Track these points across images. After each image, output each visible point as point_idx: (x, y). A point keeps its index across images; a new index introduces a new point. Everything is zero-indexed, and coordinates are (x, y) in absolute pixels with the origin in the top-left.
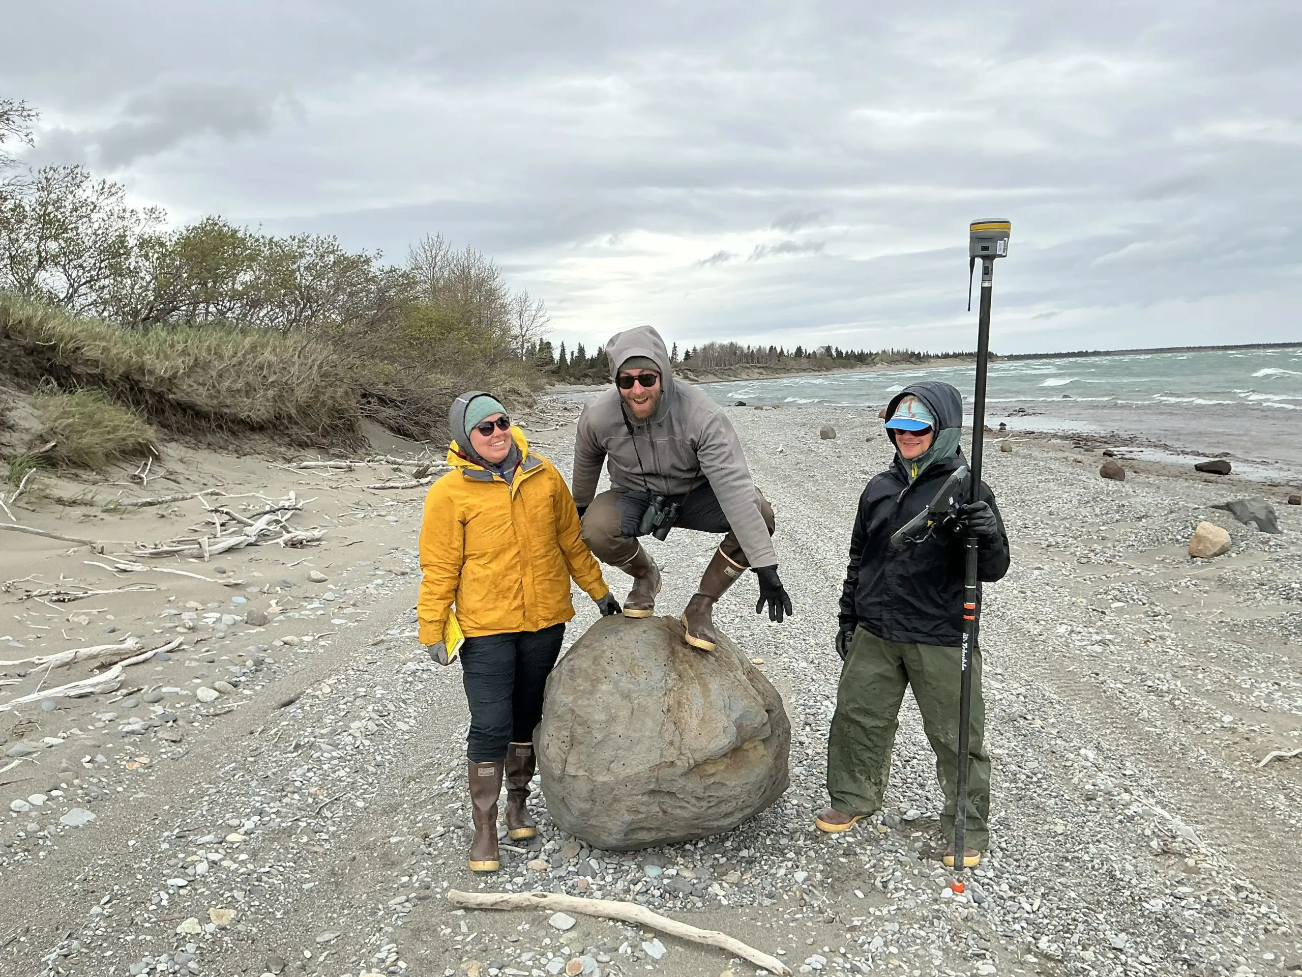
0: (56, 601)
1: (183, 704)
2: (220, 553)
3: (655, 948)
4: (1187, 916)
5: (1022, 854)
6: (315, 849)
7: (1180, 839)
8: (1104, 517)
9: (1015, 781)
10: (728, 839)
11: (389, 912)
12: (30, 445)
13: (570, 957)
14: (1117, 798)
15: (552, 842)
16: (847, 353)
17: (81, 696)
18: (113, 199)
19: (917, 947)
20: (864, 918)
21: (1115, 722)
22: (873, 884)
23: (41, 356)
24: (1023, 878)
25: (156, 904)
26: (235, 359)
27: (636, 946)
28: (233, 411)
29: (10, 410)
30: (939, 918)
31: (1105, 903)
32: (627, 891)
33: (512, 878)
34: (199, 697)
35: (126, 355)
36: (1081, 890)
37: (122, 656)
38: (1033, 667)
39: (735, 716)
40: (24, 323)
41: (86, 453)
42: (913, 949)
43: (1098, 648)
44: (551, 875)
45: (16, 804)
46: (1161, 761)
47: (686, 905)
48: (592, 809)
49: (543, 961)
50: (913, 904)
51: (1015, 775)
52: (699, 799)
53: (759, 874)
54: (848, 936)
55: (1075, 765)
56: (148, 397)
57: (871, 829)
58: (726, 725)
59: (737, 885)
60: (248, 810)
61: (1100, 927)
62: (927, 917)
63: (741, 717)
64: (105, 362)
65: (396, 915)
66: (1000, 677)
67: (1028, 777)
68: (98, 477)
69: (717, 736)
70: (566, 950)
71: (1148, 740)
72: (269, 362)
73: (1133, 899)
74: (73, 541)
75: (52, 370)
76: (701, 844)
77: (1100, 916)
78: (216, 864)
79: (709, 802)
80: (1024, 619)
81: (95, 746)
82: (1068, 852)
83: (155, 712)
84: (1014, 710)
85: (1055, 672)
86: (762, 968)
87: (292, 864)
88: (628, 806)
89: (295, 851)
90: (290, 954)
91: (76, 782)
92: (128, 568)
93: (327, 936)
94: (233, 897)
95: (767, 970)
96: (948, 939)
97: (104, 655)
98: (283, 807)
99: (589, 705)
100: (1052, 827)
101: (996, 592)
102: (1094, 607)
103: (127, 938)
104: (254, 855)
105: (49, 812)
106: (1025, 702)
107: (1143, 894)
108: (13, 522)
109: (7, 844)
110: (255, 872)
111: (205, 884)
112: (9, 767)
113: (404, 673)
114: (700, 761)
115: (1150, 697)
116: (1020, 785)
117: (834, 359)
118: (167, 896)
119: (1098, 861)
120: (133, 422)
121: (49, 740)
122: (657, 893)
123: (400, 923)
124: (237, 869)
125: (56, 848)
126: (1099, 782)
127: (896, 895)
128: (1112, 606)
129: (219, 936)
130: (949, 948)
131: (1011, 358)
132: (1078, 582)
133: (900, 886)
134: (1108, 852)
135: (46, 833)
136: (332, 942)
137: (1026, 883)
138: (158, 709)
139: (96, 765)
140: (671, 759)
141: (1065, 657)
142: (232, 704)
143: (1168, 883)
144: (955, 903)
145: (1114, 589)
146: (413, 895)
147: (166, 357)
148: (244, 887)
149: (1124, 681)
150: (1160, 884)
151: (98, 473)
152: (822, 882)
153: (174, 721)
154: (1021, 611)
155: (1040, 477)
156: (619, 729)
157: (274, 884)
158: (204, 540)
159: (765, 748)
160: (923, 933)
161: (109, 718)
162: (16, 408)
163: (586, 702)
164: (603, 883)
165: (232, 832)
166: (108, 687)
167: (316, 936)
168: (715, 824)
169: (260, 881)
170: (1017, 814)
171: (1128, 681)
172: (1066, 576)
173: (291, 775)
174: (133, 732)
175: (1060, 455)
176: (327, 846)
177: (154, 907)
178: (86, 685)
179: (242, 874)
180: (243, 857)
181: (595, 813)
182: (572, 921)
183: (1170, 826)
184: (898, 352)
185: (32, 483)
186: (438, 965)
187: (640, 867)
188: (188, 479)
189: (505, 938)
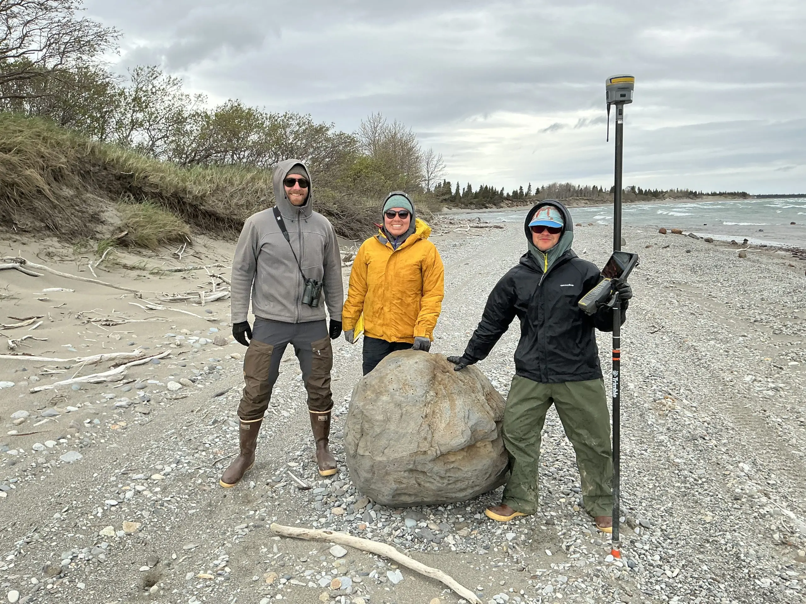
0: (104, 325)
1: (157, 391)
2: (212, 301)
3: (395, 576)
4: (788, 594)
5: (676, 535)
6: (205, 488)
7: (797, 535)
8: (799, 303)
9: (685, 482)
10: (469, 505)
11: (234, 533)
12: (113, 233)
13: (336, 576)
14: (756, 500)
15: (352, 497)
16: (646, 191)
17: (98, 383)
18: (175, 87)
19: (577, 595)
20: (545, 570)
21: (771, 445)
22: (561, 547)
23: (125, 180)
24: (671, 552)
25: (94, 515)
26: (241, 186)
27: (383, 573)
28: (238, 218)
29: (103, 212)
30: (598, 576)
31: (729, 577)
32: (390, 535)
33: (319, 518)
34: (169, 387)
35: (175, 182)
36: (713, 564)
37: (130, 359)
38: (721, 403)
39: (471, 424)
40: (115, 161)
41: (147, 239)
42: (573, 596)
43: (771, 393)
44: (344, 519)
45: (36, 446)
46: (799, 476)
47: (427, 548)
48: (372, 478)
49: (318, 577)
50: (583, 564)
51: (686, 478)
52: (442, 478)
53: (483, 532)
54: (530, 582)
55: (732, 474)
56: (188, 208)
57: (569, 508)
58: (464, 429)
59: (465, 538)
60: (171, 460)
61: (719, 595)
62: (590, 574)
63: (476, 424)
64: (162, 185)
65: (236, 536)
66: (694, 409)
67: (695, 480)
68: (153, 254)
69: (457, 436)
70: (335, 572)
71: (792, 460)
72: (261, 188)
73: (749, 576)
74: (126, 290)
75: (130, 189)
76: (450, 507)
77: (722, 586)
78: (140, 493)
79: (449, 480)
80: (722, 370)
81: (95, 413)
82: (710, 536)
83: (139, 395)
84: (697, 432)
85: (736, 408)
86: (464, 599)
87: (187, 496)
88: (395, 478)
89: (191, 488)
90: (164, 555)
91: (77, 434)
92: (154, 307)
93: (191, 546)
94: (141, 515)
95: (466, 600)
96: (600, 592)
97: (119, 358)
98: (193, 459)
99: (373, 409)
100: (703, 517)
101: (708, 351)
102: (775, 364)
103: (69, 535)
104: (164, 489)
105: (55, 452)
106: (708, 428)
107: (758, 573)
108: (94, 278)
109: (24, 469)
110: (161, 499)
111: (129, 505)
112: (41, 423)
113: (296, 380)
114: (444, 452)
115: (801, 429)
116: (688, 485)
117: (636, 195)
118: (102, 511)
119: (730, 545)
120: (176, 222)
121: (70, 408)
122: (409, 538)
123: (237, 541)
124: (151, 497)
125: (52, 474)
126: (746, 487)
127: (574, 556)
128: (789, 364)
129: (125, 539)
130: (600, 598)
131: (759, 197)
132: (770, 347)
133: (577, 550)
134: (739, 539)
135: (48, 465)
136: (193, 550)
137: (673, 556)
138: (142, 393)
139: (93, 425)
140: (424, 449)
141: (745, 397)
142: (188, 393)
143: (780, 567)
144: (613, 566)
145: (793, 352)
146: (252, 524)
147: (200, 184)
148: (151, 509)
149: (784, 417)
150: (774, 567)
151: (153, 251)
152: (525, 541)
153: (148, 401)
154: (722, 364)
155: (760, 275)
156: (392, 427)
157: (171, 508)
158: (203, 293)
159: (492, 447)
160: (583, 586)
161: (110, 397)
162: (107, 211)
163: (371, 407)
164: (376, 527)
165: (156, 473)
166: (115, 378)
167: (183, 545)
168: (454, 495)
169: (163, 506)
170: (680, 506)
171: (786, 417)
172: (763, 342)
173: (205, 440)
174: (121, 407)
175: (781, 261)
176: (213, 486)
177: (92, 517)
178: (102, 376)
179: (152, 500)
180: (158, 489)
181: (374, 481)
182: (344, 552)
183: (792, 525)
184: (681, 191)
185: (110, 255)
186: (251, 572)
187: (403, 519)
188: (207, 257)
189: (299, 558)
